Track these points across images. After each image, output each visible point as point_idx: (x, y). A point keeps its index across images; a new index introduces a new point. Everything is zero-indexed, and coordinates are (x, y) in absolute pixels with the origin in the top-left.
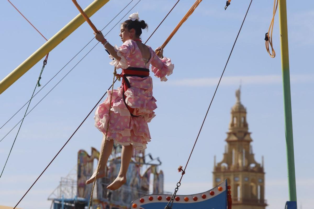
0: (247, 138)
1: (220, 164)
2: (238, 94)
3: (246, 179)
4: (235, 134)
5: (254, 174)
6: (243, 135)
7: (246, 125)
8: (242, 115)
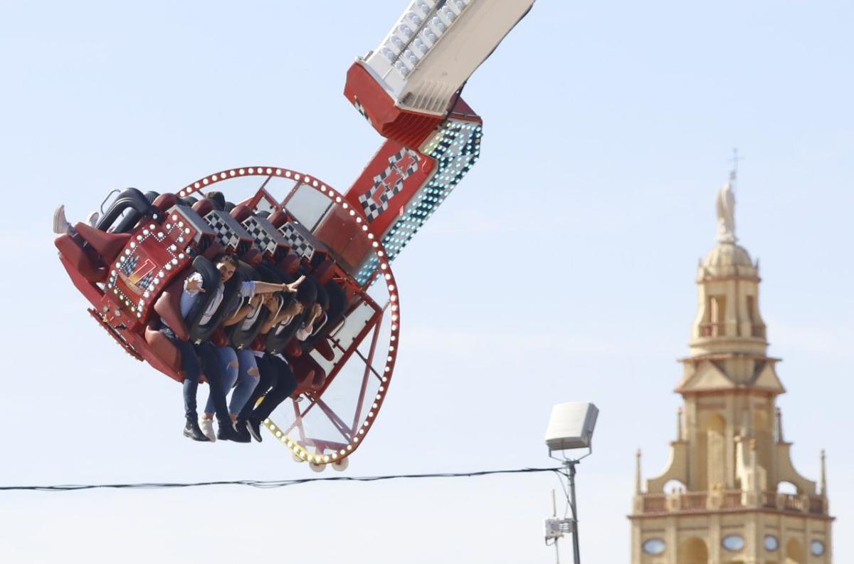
0: (764, 380)
1: (657, 484)
2: (726, 210)
3: (771, 543)
4: (719, 364)
5: (795, 522)
6: (751, 365)
7: (759, 330)
8: (746, 288)
